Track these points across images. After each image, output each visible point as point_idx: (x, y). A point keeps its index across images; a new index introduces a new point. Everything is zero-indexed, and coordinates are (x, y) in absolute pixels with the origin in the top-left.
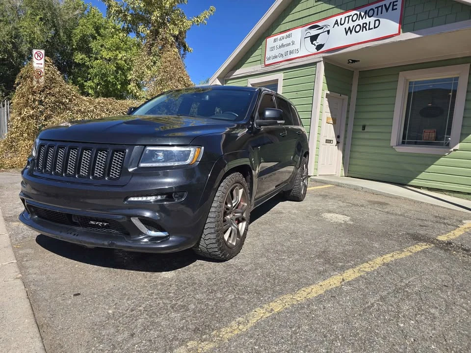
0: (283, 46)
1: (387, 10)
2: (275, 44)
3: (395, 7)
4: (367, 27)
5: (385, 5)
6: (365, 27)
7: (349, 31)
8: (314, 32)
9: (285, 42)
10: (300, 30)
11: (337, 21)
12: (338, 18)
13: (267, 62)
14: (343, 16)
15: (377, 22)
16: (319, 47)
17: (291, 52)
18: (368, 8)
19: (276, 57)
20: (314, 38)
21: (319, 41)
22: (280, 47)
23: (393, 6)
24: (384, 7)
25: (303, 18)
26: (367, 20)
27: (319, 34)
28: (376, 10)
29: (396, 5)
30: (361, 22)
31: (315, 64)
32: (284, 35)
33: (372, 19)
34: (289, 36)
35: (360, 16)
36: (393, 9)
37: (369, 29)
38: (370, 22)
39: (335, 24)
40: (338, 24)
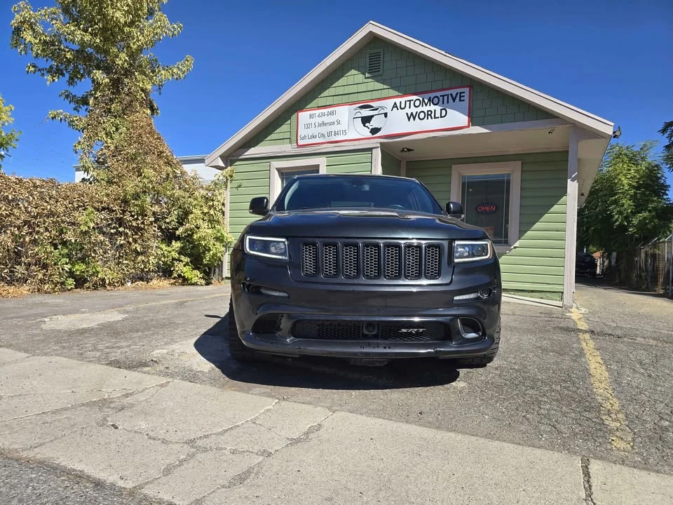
0: (324, 124)
1: (454, 100)
2: (312, 121)
3: (462, 99)
4: (433, 115)
5: (451, 95)
6: (430, 115)
7: (411, 117)
8: (366, 113)
9: (327, 119)
10: (346, 108)
11: (395, 103)
12: (398, 101)
13: (300, 142)
14: (403, 100)
15: (444, 112)
16: (375, 131)
17: (336, 134)
18: (432, 95)
19: (313, 137)
20: (366, 120)
21: (374, 123)
22: (320, 125)
23: (460, 97)
24: (450, 96)
25: (349, 94)
26: (432, 107)
27: (373, 116)
28: (441, 98)
29: (463, 96)
30: (426, 109)
31: (370, 149)
32: (325, 111)
33: (438, 108)
34: (332, 113)
35: (422, 103)
36: (460, 100)
37: (435, 118)
38: (435, 110)
39: (394, 107)
40: (397, 107)
